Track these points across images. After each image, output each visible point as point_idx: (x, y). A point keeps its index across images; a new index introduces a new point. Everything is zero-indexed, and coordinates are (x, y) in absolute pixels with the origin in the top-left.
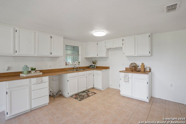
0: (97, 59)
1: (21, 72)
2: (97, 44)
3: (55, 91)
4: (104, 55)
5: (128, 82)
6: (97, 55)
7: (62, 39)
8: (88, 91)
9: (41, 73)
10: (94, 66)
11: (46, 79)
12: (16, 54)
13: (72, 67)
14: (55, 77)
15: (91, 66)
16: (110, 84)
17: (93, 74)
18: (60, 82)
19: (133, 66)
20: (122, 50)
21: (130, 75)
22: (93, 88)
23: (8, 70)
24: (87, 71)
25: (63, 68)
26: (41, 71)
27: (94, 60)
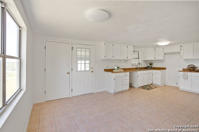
0: (152, 62)
1: (114, 69)
2: (155, 49)
4: (162, 58)
5: (187, 79)
6: (155, 58)
7: (132, 47)
8: (149, 86)
9: (123, 70)
10: (151, 67)
15: (148, 67)
16: (166, 82)
17: (152, 73)
19: (191, 67)
20: (180, 54)
21: (189, 73)
22: (152, 84)
23: (107, 67)
24: (144, 71)
25: (131, 68)
26: (123, 69)
27: (150, 62)
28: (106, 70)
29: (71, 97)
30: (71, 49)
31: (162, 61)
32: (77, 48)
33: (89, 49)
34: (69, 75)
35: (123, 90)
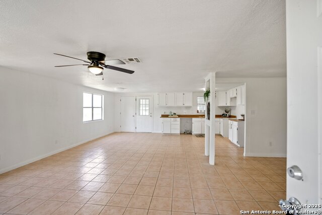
2: (226, 93)
6: (226, 104)
9: (178, 116)
10: (227, 114)
13: (203, 114)
15: (223, 115)
23: (164, 113)
29: (135, 132)
30: (135, 100)
33: (148, 99)
34: (134, 117)
35: (172, 133)
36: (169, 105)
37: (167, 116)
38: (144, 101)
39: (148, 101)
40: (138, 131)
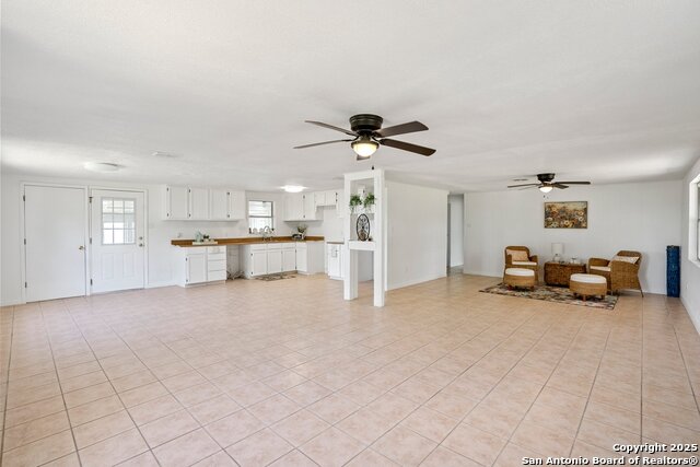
0: (304, 224)
1: (194, 240)
2: (304, 197)
3: (233, 271)
6: (304, 216)
8: (285, 275)
9: (216, 242)
10: (301, 235)
11: (223, 248)
12: (190, 218)
13: (261, 236)
14: (233, 246)
15: (294, 235)
17: (295, 249)
18: (241, 258)
22: (296, 273)
25: (245, 238)
26: (215, 240)
27: (301, 226)
28: (174, 243)
29: (88, 294)
30: (87, 199)
31: (317, 223)
32: (102, 198)
33: (134, 199)
34: (82, 251)
35: (210, 280)
36: (196, 216)
37: (188, 243)
38: (118, 204)
39: (131, 204)
40: (97, 289)
